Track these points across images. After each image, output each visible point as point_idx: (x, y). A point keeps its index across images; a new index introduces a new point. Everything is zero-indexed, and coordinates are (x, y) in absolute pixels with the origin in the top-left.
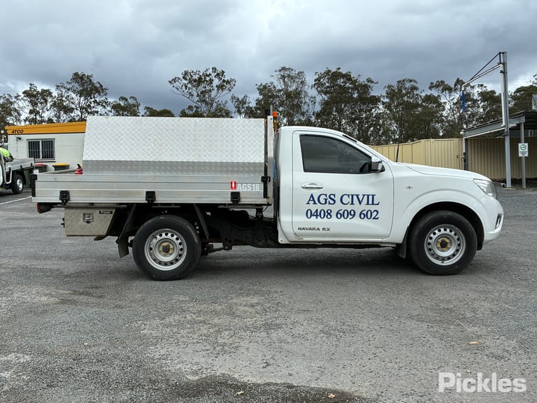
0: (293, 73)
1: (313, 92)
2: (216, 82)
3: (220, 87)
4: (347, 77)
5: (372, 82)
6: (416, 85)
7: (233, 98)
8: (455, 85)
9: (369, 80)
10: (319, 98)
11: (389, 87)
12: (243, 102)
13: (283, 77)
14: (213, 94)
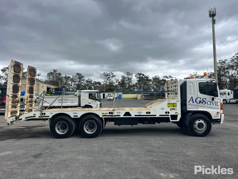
0: (130, 74)
1: (134, 78)
2: (111, 75)
3: (112, 77)
10: (136, 80)
11: (153, 77)
12: (118, 80)
13: (127, 74)
14: (111, 78)
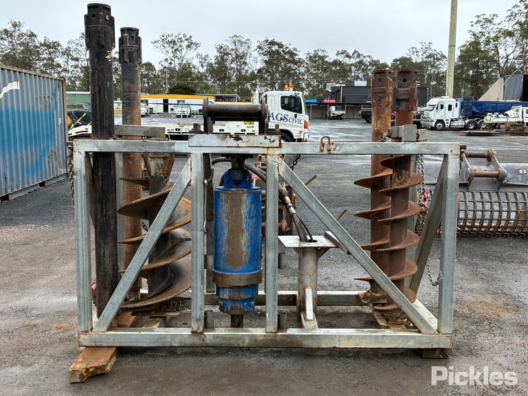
0: (242, 40)
1: (255, 54)
4: (280, 45)
5: (296, 50)
6: (326, 55)
7: (198, 55)
8: (353, 55)
9: (295, 49)
10: (260, 58)
13: (235, 42)
